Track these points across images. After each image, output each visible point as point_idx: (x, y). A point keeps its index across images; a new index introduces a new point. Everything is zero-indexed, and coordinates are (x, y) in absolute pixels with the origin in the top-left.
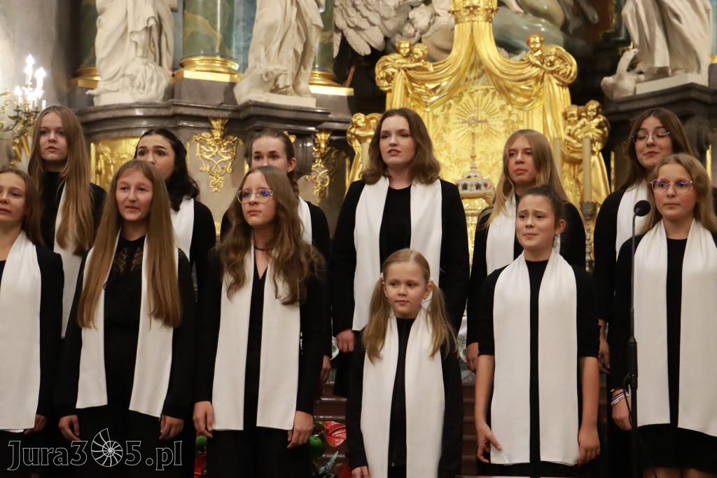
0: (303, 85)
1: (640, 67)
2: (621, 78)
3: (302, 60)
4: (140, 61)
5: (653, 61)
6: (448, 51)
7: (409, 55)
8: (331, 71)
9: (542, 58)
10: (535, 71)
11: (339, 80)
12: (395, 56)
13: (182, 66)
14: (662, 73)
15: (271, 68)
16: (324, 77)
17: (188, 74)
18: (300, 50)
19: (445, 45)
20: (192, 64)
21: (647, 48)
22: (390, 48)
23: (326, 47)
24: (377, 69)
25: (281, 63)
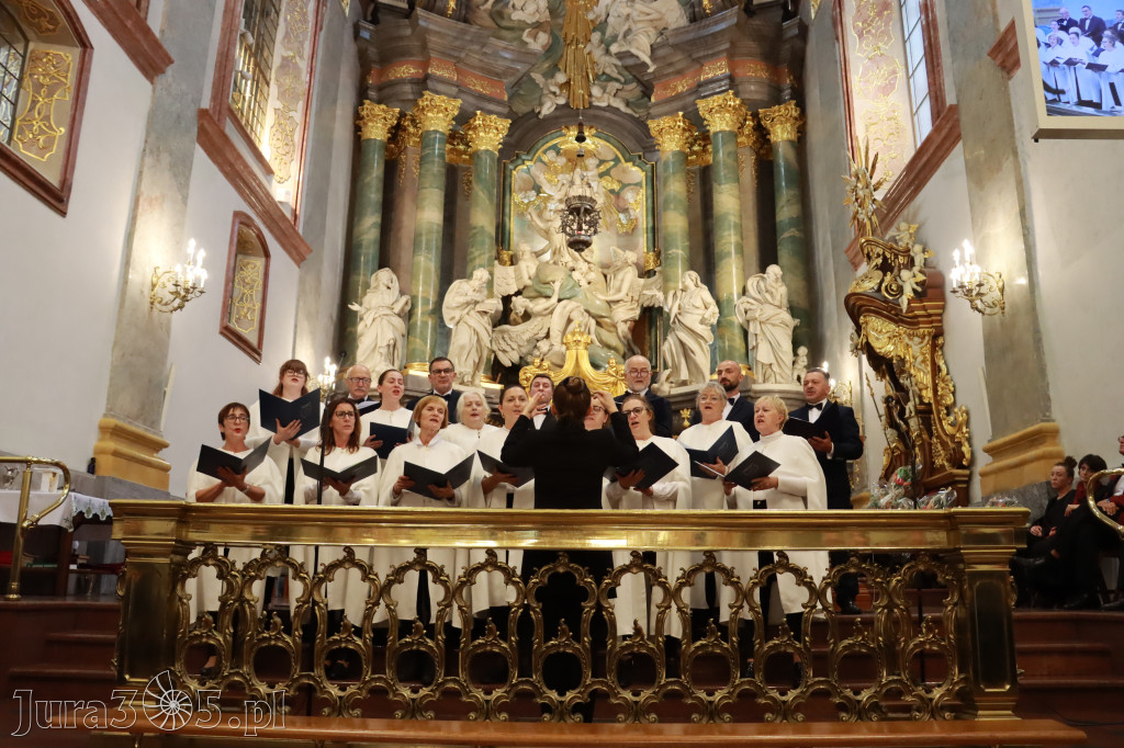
0: (477, 382)
1: (671, 379)
2: (662, 384)
3: (477, 367)
4: (384, 363)
5: (679, 376)
6: (561, 367)
7: (538, 367)
8: (490, 375)
9: (617, 372)
10: (612, 379)
11: (493, 380)
12: (531, 367)
13: (405, 368)
14: (684, 383)
15: (462, 370)
16: (487, 377)
17: (411, 372)
18: (477, 361)
19: (559, 362)
20: (412, 367)
21: (676, 369)
22: (523, 363)
23: (488, 360)
24: (521, 373)
25: (466, 366)
